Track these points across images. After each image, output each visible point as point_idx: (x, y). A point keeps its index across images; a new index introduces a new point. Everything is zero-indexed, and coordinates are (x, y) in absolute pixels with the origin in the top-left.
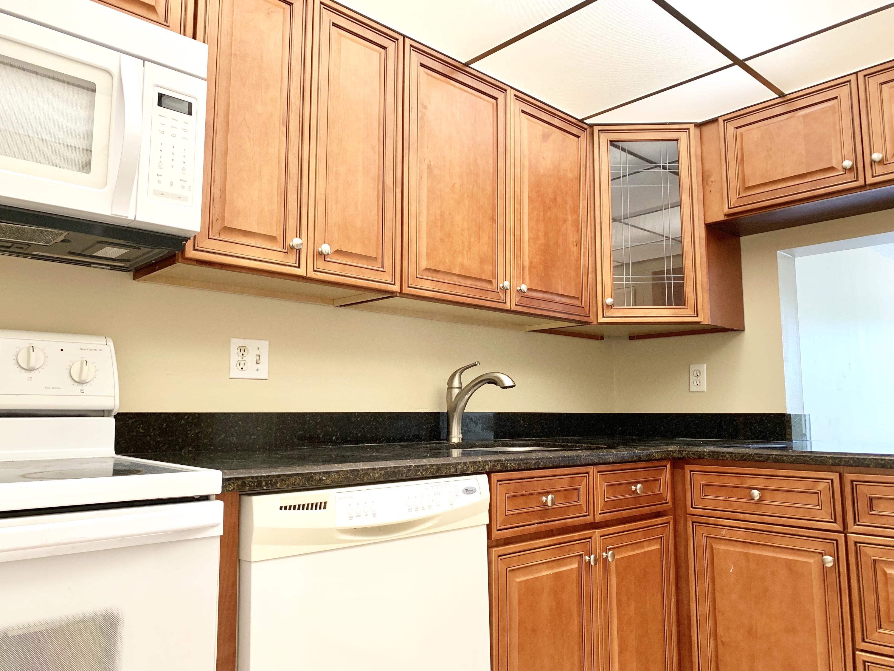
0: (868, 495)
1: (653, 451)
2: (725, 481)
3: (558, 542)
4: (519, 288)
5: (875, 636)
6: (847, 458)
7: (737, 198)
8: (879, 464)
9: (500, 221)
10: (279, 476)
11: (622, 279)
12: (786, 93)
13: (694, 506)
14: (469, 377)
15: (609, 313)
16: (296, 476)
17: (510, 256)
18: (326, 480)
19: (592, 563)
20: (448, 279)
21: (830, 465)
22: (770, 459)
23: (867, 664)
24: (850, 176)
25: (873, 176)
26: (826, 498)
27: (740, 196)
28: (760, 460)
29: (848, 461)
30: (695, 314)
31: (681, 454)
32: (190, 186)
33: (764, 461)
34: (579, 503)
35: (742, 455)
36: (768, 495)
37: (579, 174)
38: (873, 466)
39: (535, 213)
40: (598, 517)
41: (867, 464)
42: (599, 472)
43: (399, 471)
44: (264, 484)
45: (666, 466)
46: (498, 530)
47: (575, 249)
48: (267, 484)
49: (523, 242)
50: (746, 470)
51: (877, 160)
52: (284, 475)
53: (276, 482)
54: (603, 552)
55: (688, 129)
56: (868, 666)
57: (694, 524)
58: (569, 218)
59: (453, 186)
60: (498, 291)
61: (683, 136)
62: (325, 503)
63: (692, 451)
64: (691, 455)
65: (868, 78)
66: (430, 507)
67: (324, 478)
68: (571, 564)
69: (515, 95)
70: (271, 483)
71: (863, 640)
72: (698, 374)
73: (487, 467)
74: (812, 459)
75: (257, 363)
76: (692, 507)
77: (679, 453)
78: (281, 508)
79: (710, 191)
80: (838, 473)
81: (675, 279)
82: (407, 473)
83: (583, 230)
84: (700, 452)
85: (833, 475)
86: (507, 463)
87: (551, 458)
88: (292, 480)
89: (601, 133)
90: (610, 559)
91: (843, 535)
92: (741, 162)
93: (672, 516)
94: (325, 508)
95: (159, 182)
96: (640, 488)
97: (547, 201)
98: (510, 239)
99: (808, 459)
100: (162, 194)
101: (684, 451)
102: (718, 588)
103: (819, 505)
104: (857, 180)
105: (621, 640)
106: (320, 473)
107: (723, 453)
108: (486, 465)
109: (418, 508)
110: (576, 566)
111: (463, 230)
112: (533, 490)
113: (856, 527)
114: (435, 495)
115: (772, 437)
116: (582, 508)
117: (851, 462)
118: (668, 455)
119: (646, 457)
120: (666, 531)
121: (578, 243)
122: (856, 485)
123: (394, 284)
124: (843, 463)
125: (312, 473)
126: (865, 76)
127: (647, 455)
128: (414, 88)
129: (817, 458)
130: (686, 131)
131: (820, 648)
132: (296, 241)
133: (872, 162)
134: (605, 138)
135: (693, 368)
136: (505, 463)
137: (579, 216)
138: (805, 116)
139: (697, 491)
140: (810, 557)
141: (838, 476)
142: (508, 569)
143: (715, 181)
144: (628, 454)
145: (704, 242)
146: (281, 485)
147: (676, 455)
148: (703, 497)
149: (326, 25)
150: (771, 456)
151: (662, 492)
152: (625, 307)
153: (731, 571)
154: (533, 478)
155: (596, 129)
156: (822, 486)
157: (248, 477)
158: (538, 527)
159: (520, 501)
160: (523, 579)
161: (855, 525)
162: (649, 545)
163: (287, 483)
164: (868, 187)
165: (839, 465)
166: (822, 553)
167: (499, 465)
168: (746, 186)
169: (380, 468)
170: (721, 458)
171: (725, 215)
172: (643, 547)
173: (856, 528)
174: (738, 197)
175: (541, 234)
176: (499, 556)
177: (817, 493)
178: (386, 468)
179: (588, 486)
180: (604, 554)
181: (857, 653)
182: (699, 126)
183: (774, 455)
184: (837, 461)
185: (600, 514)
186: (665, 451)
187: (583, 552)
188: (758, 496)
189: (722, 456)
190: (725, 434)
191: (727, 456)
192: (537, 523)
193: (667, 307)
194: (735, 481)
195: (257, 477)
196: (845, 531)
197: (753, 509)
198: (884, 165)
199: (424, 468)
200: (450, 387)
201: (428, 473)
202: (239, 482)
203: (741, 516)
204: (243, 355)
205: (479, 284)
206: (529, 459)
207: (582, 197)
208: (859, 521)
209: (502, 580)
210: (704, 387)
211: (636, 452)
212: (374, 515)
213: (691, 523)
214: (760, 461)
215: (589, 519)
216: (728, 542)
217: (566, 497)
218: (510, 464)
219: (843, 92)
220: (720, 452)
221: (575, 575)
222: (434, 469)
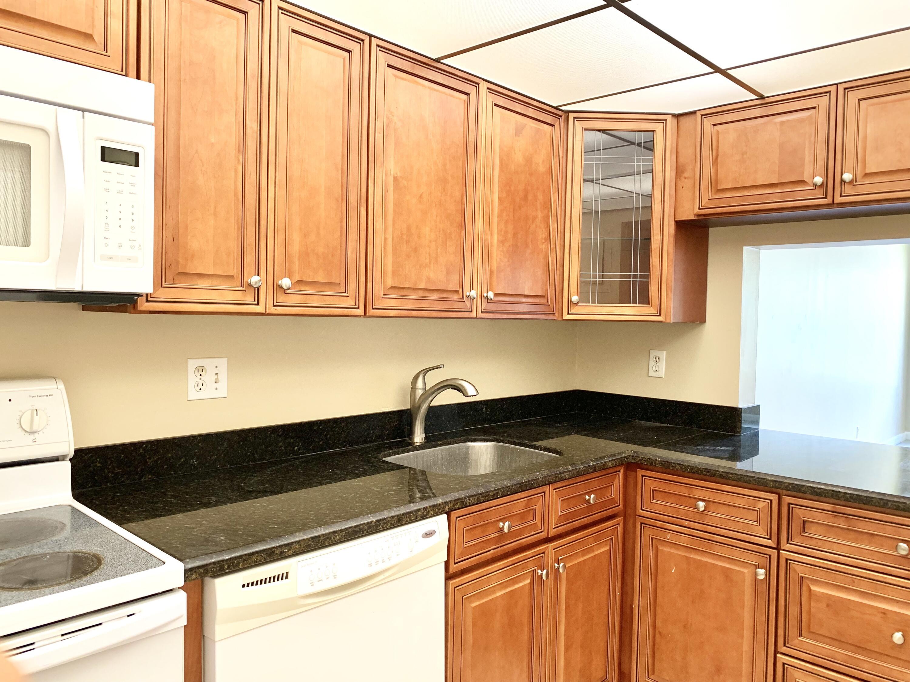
0: (802, 518)
1: (608, 460)
2: (674, 489)
3: (513, 563)
4: (485, 295)
5: (796, 641)
6: (787, 483)
7: (709, 200)
8: (814, 491)
9: (469, 227)
10: (241, 557)
11: (589, 276)
12: (766, 96)
13: (643, 508)
14: (433, 379)
15: (574, 310)
16: (258, 553)
17: (478, 263)
18: (288, 551)
19: (544, 577)
20: (412, 295)
21: (771, 487)
22: (717, 475)
23: (786, 666)
24: (820, 193)
25: (841, 196)
26: (764, 516)
27: (711, 198)
28: (708, 474)
29: (787, 486)
30: (658, 313)
31: (635, 459)
32: (140, 245)
33: (711, 476)
34: (535, 522)
35: (692, 468)
36: (712, 507)
37: (552, 167)
38: (809, 493)
39: (505, 215)
40: (552, 532)
41: (804, 490)
42: (554, 489)
43: (360, 529)
44: (226, 567)
45: (619, 471)
46: (455, 563)
47: (544, 246)
48: (229, 567)
49: (492, 246)
50: (693, 481)
51: (847, 180)
52: (246, 555)
53: (238, 564)
54: (555, 563)
55: (666, 120)
56: (787, 668)
57: (643, 525)
58: (539, 214)
59: (421, 196)
60: (465, 300)
61: (659, 127)
62: (287, 573)
63: (645, 458)
64: (644, 462)
65: (848, 91)
66: (389, 559)
67: (285, 550)
68: (524, 579)
69: (488, 88)
70: (233, 565)
71: (785, 645)
72: (658, 360)
73: (447, 508)
74: (755, 480)
75: (215, 382)
76: (642, 509)
77: (632, 458)
78: (244, 586)
79: (683, 187)
80: (777, 495)
81: (641, 277)
82: (368, 529)
83: (553, 226)
84: (652, 459)
85: (773, 496)
86: (467, 500)
87: (509, 486)
88: (254, 558)
89: (576, 120)
90: (561, 571)
91: (776, 551)
92: (715, 162)
93: (622, 517)
94: (286, 578)
95: (107, 245)
96: (593, 499)
97: (518, 199)
98: (478, 245)
99: (751, 479)
100: (110, 258)
101: (637, 457)
102: (659, 584)
103: (757, 522)
104: (826, 198)
105: (568, 638)
106: (281, 546)
107: (674, 463)
108: (446, 507)
109: (378, 562)
110: (528, 581)
111: (430, 242)
112: (491, 518)
113: (788, 545)
114: (395, 545)
115: (722, 429)
116: (537, 526)
117: (790, 487)
118: (622, 462)
119: (601, 468)
120: (616, 533)
121: (547, 240)
122: (792, 507)
123: (358, 308)
124: (782, 487)
125: (274, 547)
126: (845, 89)
127: (602, 465)
128: (380, 93)
129: (759, 480)
130: (663, 123)
131: (746, 647)
132: (254, 280)
133: (842, 181)
134: (579, 125)
135: (653, 353)
136: (464, 501)
137: (549, 209)
138: (782, 123)
139: (647, 495)
140: (745, 567)
141: (777, 498)
142: (464, 597)
143: (688, 178)
144: (584, 468)
145: (672, 239)
146: (243, 565)
147: (630, 460)
148: (652, 501)
149: (285, 32)
150: (718, 473)
151: (614, 497)
152: (590, 304)
153: (673, 571)
154: (491, 507)
155: (571, 115)
156: (761, 505)
157: (210, 564)
158: (494, 553)
159: (478, 532)
160: (477, 603)
161: (787, 544)
162: (599, 549)
163: (249, 561)
164: (836, 205)
165: (779, 488)
166: (756, 565)
167: (459, 504)
168: (719, 188)
169: (341, 530)
170: (672, 468)
171: (695, 215)
172: (593, 551)
173: (788, 547)
174: (709, 198)
175: (510, 236)
176: (455, 588)
177: (757, 511)
178: (347, 529)
179: (543, 505)
180: (556, 565)
181: (778, 655)
182: (677, 116)
183: (721, 472)
184: (777, 484)
185: (553, 529)
186: (619, 459)
187: (536, 567)
188: (702, 507)
189: (673, 466)
190: (679, 421)
191: (678, 467)
192: (494, 549)
193: (631, 305)
194: (684, 491)
195: (218, 562)
196: (778, 548)
197: (697, 518)
198: (853, 185)
199: (385, 521)
200: (414, 388)
201: (389, 525)
202: (202, 570)
203: (686, 523)
204: (201, 375)
205: (445, 295)
206: (488, 492)
207: (553, 190)
208: (791, 541)
209: (458, 608)
210: (662, 373)
211: (592, 464)
212: (335, 577)
213: (640, 524)
214: (708, 476)
215: (544, 535)
216: (672, 545)
217: (522, 519)
218: (470, 500)
219: (822, 102)
220: (671, 463)
221: (527, 591)
222: (394, 520)
